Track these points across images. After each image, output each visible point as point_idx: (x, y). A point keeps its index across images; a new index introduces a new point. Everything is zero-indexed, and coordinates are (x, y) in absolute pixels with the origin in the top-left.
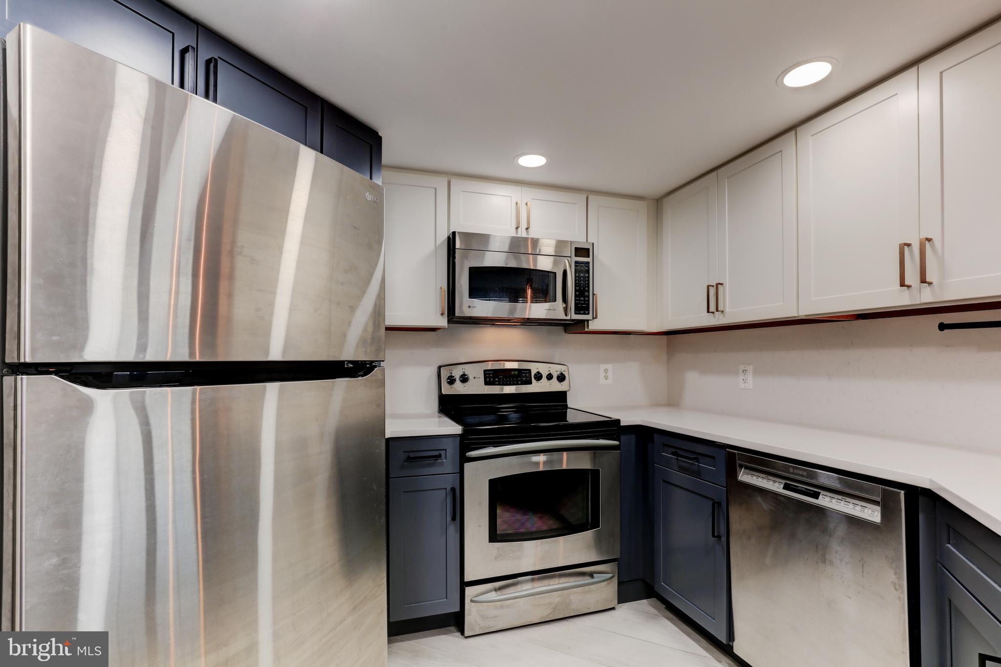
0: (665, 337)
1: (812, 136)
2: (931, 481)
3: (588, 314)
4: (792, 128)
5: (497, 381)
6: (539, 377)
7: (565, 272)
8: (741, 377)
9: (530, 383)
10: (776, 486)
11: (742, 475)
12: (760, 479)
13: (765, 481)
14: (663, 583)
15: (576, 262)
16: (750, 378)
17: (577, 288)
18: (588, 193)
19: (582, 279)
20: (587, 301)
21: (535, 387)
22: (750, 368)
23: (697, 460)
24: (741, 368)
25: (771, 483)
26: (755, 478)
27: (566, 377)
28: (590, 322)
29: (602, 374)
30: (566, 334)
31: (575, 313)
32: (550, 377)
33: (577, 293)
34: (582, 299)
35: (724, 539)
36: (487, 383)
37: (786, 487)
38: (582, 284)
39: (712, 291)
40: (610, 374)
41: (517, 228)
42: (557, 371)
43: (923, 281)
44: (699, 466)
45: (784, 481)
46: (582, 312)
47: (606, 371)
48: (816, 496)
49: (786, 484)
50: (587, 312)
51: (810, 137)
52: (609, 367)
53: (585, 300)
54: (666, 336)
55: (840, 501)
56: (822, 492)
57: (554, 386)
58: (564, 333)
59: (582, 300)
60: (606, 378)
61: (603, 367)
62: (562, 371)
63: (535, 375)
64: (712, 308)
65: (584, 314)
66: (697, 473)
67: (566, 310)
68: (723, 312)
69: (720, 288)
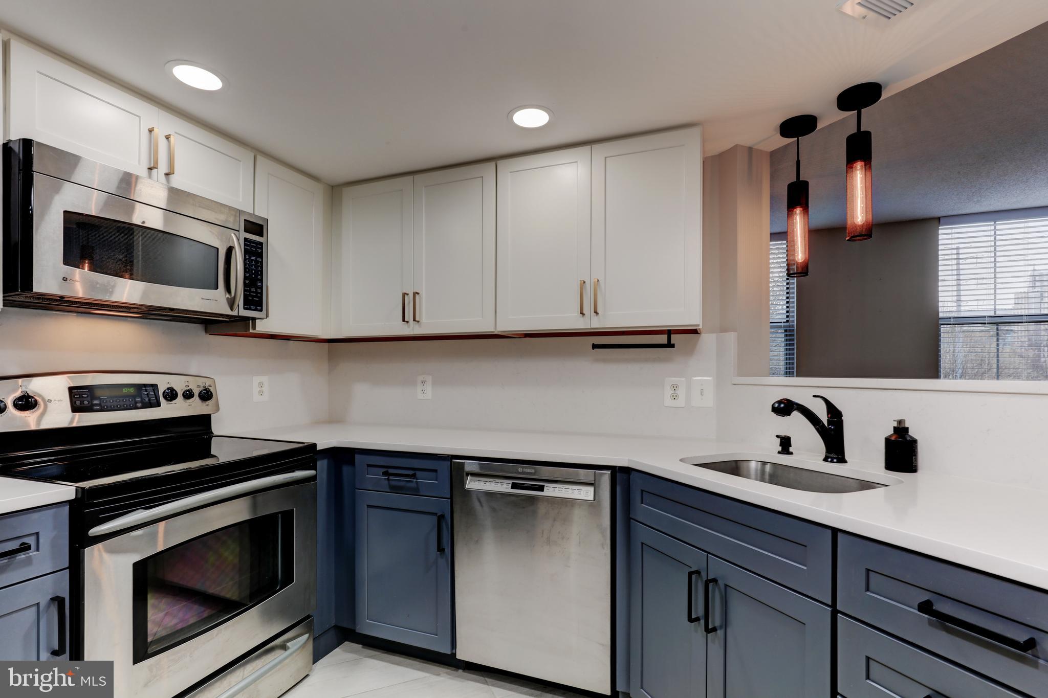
0: (326, 345)
1: (511, 172)
2: (629, 461)
3: (261, 310)
4: (494, 159)
5: (96, 405)
6: (171, 395)
7: (230, 250)
8: (419, 388)
9: (158, 405)
10: (504, 487)
11: (469, 483)
12: (488, 484)
13: (493, 484)
14: (367, 621)
15: (246, 240)
16: (429, 389)
17: (248, 275)
18: (258, 152)
19: (253, 263)
20: (259, 293)
21: (166, 411)
22: (429, 379)
23: (414, 476)
24: (420, 378)
25: (499, 485)
26: (482, 483)
27: (213, 394)
28: (257, 321)
29: (256, 389)
30: (208, 335)
31: (245, 308)
32: (188, 395)
33: (247, 282)
34: (253, 290)
35: (448, 551)
36: (75, 409)
37: (514, 486)
38: (253, 269)
39: (409, 300)
40: (265, 389)
41: (150, 169)
42: (198, 386)
43: (596, 312)
44: (416, 481)
45: (511, 482)
46: (253, 307)
47: (261, 385)
48: (541, 489)
49: (513, 484)
50: (259, 308)
51: (509, 174)
52: (265, 379)
53: (256, 292)
54: (328, 344)
55: (561, 489)
56: (546, 485)
57: (194, 408)
58: (204, 333)
59: (253, 292)
60: (261, 393)
61: (256, 380)
62: (207, 386)
63: (164, 392)
64: (409, 316)
65: (256, 310)
66: (415, 491)
67: (232, 303)
68: (418, 322)
69: (417, 296)
